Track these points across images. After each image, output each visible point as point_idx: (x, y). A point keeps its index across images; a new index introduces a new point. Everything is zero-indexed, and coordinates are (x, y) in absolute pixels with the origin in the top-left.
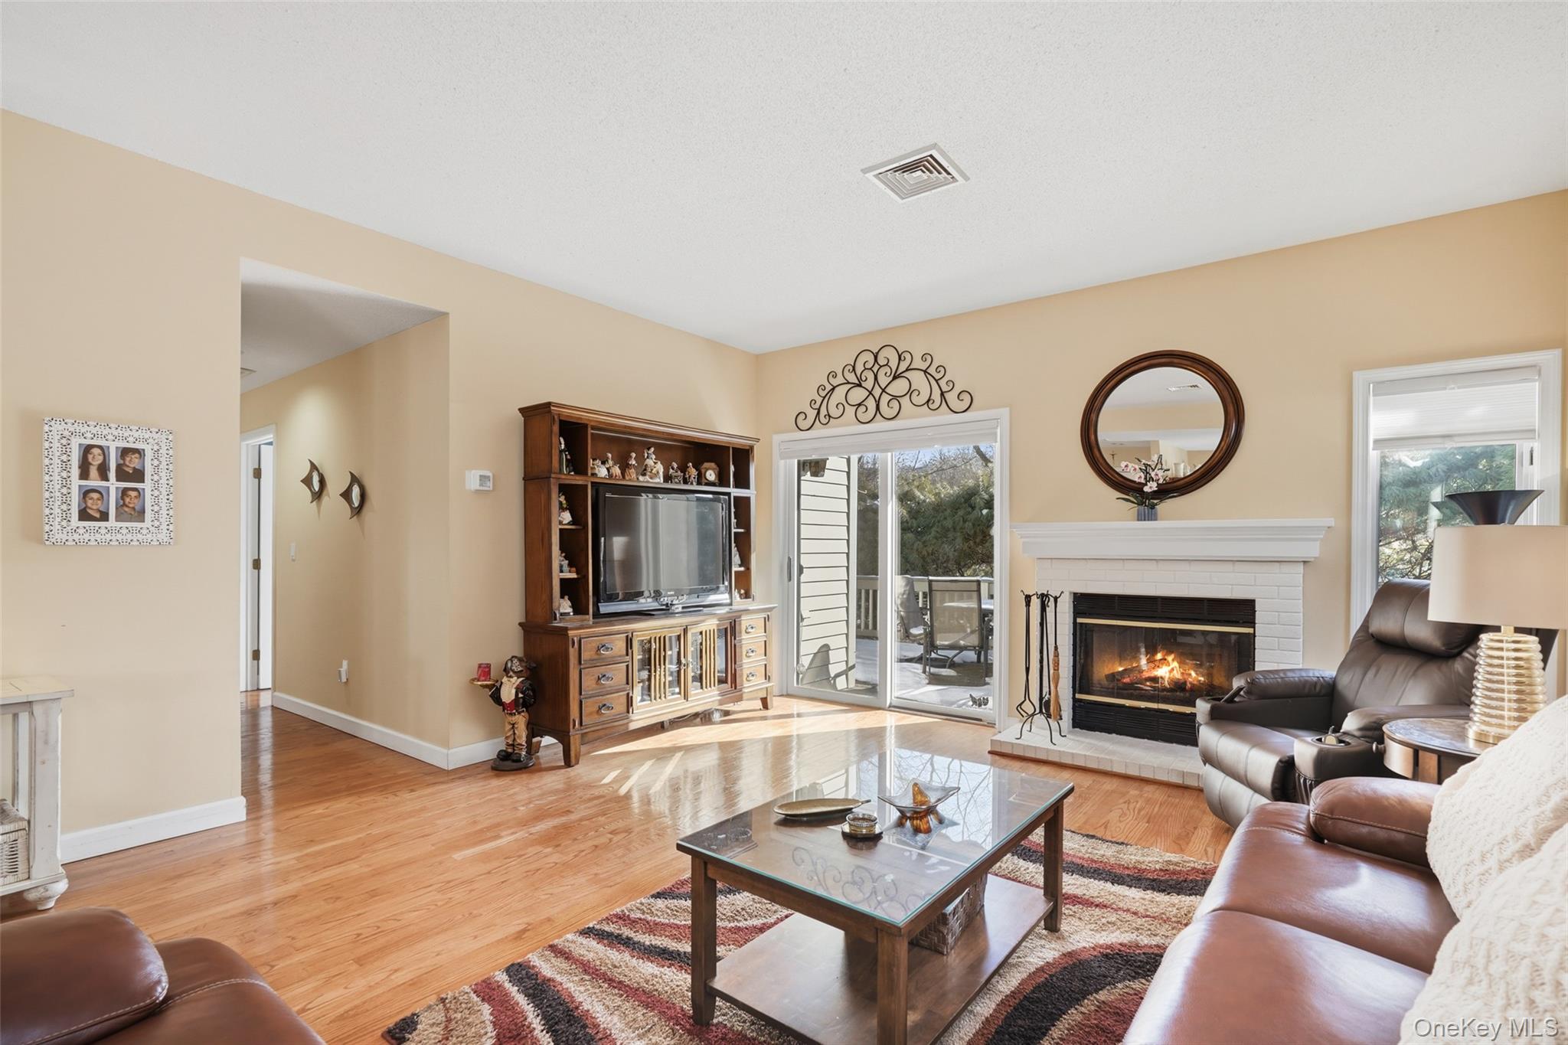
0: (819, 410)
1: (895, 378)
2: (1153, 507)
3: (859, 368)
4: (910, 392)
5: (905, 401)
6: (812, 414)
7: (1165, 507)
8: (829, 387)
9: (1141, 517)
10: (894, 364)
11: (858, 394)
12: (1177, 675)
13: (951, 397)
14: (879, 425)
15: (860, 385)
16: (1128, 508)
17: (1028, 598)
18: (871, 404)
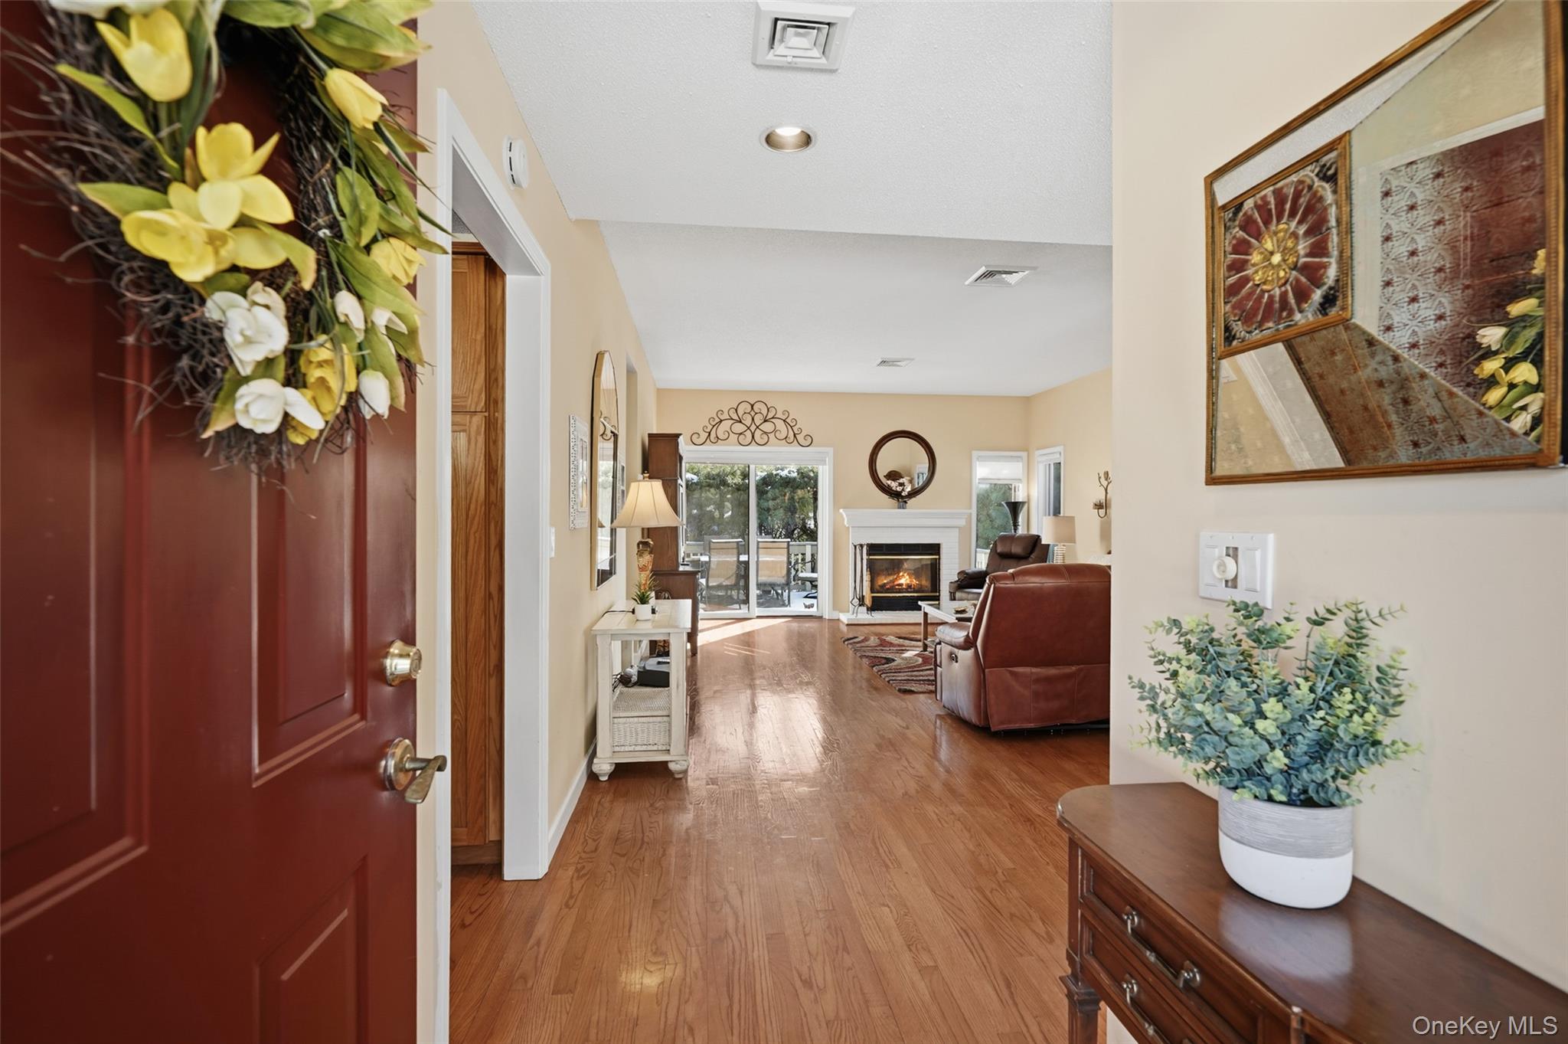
0: (710, 433)
1: (765, 421)
2: (906, 502)
3: (740, 413)
4: (775, 431)
5: (771, 436)
6: (704, 436)
7: (911, 502)
8: (717, 420)
9: (899, 508)
10: (765, 411)
11: (739, 428)
12: (908, 582)
13: (800, 437)
14: (753, 448)
15: (741, 422)
16: (893, 502)
17: (855, 547)
18: (748, 434)
